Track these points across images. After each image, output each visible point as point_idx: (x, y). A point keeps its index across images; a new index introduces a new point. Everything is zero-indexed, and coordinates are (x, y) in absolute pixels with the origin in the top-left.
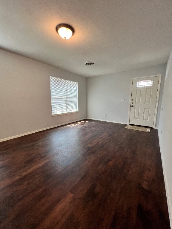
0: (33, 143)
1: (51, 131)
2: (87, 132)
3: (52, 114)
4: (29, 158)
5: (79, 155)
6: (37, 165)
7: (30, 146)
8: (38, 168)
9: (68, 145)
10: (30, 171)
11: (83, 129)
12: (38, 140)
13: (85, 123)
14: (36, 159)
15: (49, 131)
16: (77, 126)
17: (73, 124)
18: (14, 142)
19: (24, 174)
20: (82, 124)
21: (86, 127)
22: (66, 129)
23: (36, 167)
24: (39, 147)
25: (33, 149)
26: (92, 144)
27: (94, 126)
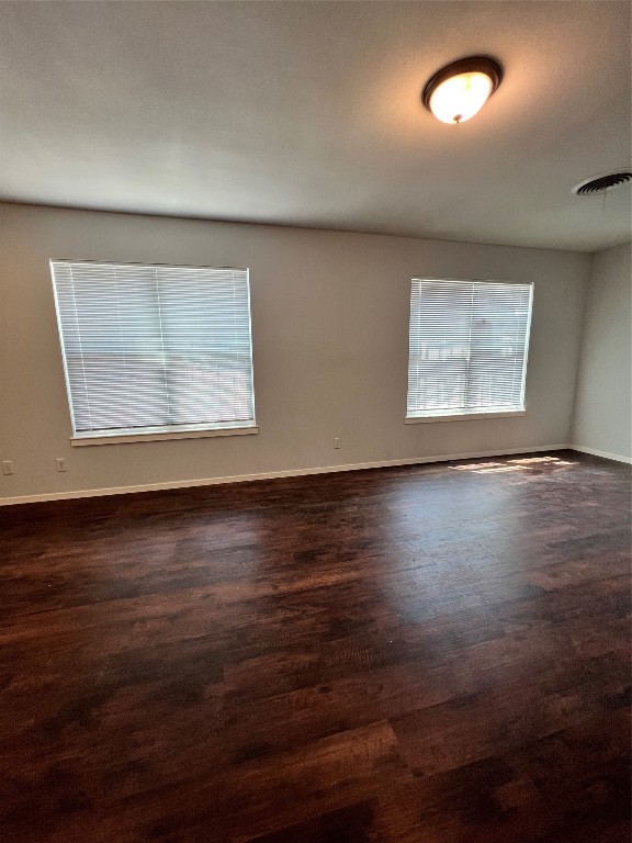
0: (332, 503)
1: (395, 475)
2: (550, 513)
3: (409, 416)
4: (308, 546)
5: (472, 602)
6: (319, 577)
7: (322, 510)
8: (321, 588)
9: (440, 546)
10: (300, 585)
11: (531, 495)
12: (349, 496)
13: (551, 466)
14: (324, 557)
15: (388, 475)
16: (506, 475)
17: (491, 464)
18: (287, 486)
19: (284, 588)
20: (535, 472)
21: (551, 488)
22: (451, 481)
23: (319, 580)
24: (343, 520)
25: (325, 522)
26: (554, 575)
27: (596, 492)
